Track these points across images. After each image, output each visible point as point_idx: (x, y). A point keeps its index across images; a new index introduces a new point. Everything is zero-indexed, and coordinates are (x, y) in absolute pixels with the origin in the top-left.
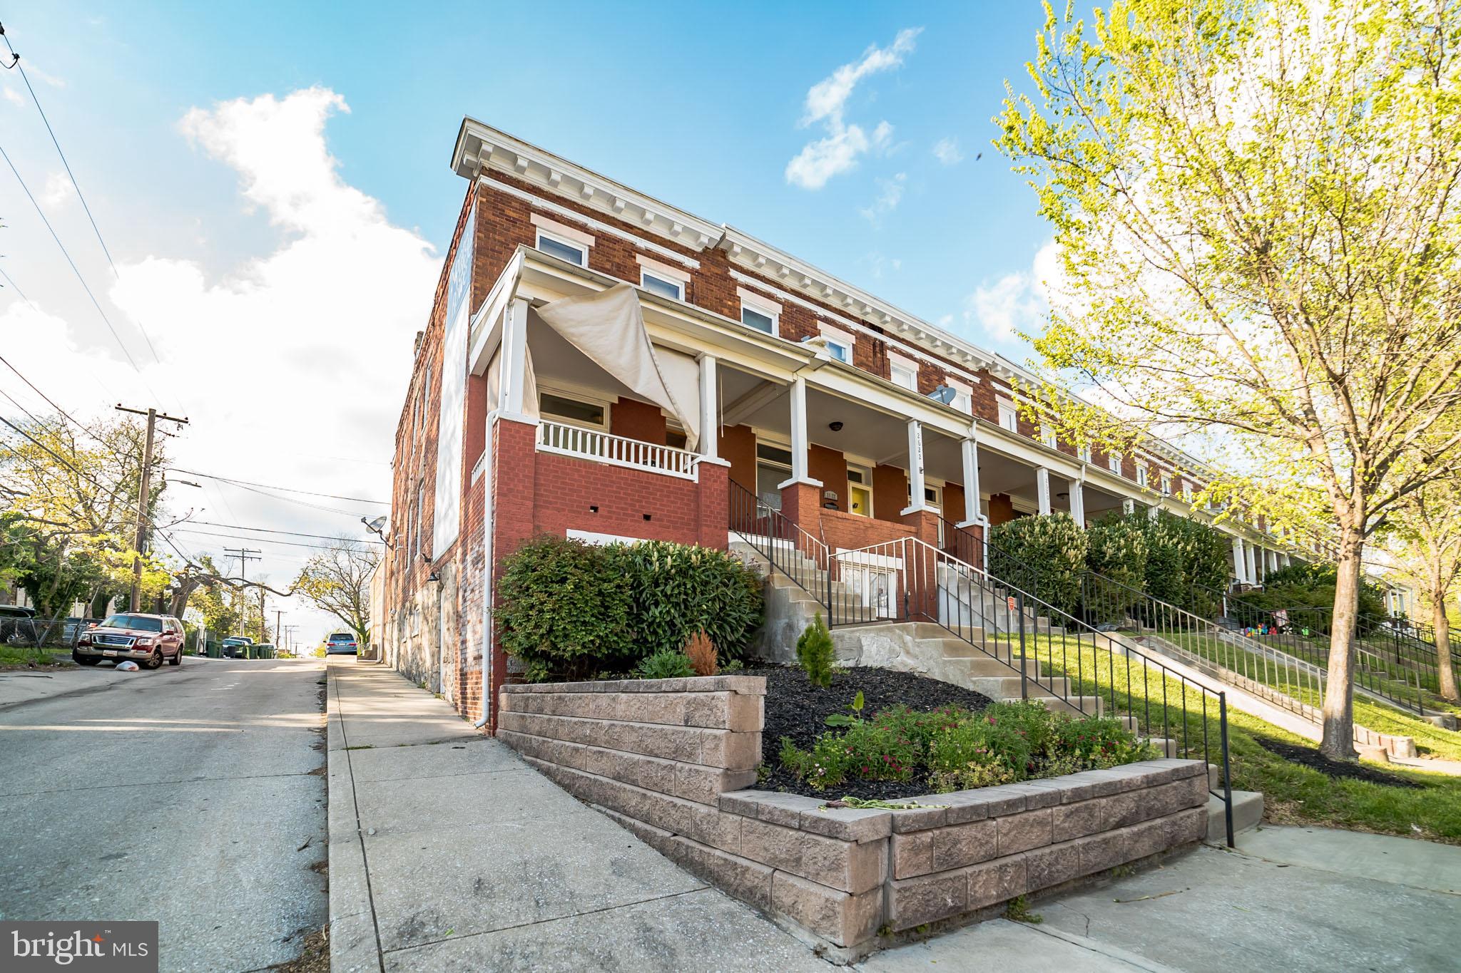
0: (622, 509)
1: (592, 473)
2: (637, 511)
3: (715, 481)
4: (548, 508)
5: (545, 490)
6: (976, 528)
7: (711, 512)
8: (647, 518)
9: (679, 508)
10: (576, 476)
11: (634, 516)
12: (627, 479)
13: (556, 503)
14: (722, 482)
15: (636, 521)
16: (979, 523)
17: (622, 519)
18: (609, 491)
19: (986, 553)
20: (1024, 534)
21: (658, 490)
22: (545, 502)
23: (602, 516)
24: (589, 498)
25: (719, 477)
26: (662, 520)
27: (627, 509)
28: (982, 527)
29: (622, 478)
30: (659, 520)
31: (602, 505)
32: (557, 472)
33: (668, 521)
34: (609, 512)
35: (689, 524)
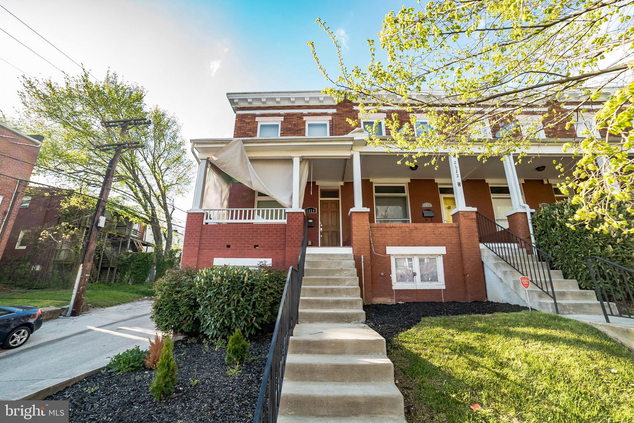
0: (243, 244)
1: (228, 229)
2: (250, 244)
3: (295, 221)
4: (206, 249)
5: (205, 241)
6: (520, 215)
7: (292, 239)
8: (255, 246)
9: (274, 239)
10: (220, 232)
11: (248, 247)
12: (246, 229)
13: (210, 246)
14: (299, 221)
15: (250, 249)
16: (523, 211)
17: (242, 250)
18: (236, 236)
19: (531, 232)
20: (556, 215)
21: (263, 232)
22: (205, 246)
23: (232, 249)
24: (226, 241)
25: (297, 219)
26: (264, 247)
27: (245, 244)
28: (526, 213)
29: (243, 229)
30: (263, 247)
31: (232, 244)
32: (211, 231)
33: (268, 247)
34: (235, 247)
35: (280, 247)
